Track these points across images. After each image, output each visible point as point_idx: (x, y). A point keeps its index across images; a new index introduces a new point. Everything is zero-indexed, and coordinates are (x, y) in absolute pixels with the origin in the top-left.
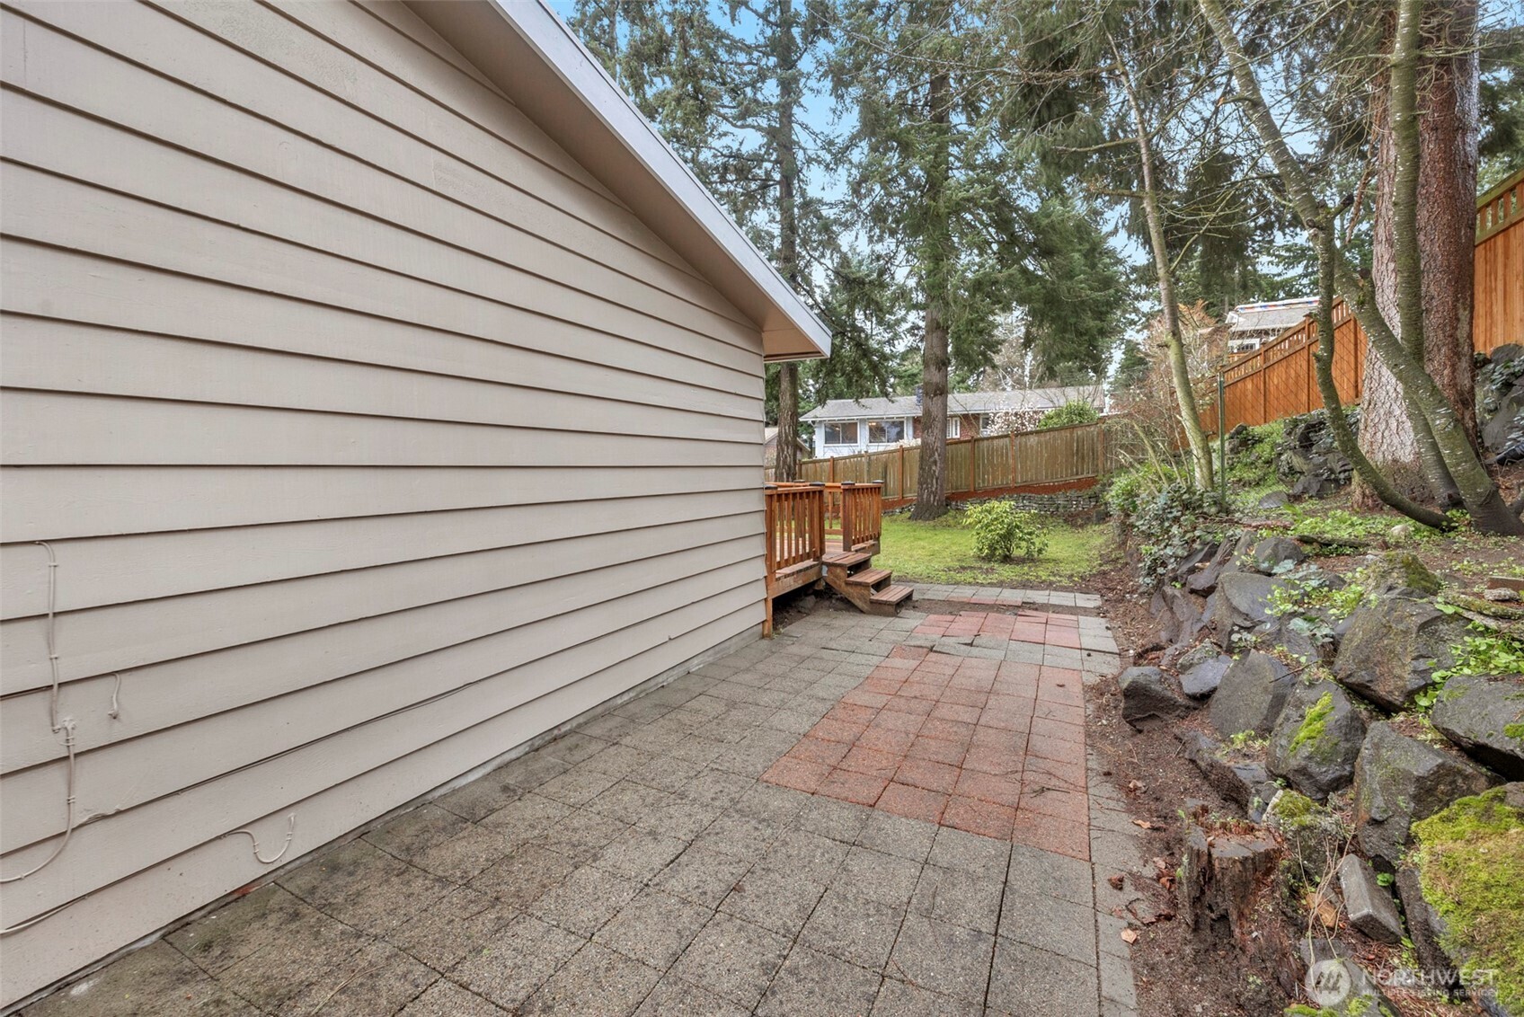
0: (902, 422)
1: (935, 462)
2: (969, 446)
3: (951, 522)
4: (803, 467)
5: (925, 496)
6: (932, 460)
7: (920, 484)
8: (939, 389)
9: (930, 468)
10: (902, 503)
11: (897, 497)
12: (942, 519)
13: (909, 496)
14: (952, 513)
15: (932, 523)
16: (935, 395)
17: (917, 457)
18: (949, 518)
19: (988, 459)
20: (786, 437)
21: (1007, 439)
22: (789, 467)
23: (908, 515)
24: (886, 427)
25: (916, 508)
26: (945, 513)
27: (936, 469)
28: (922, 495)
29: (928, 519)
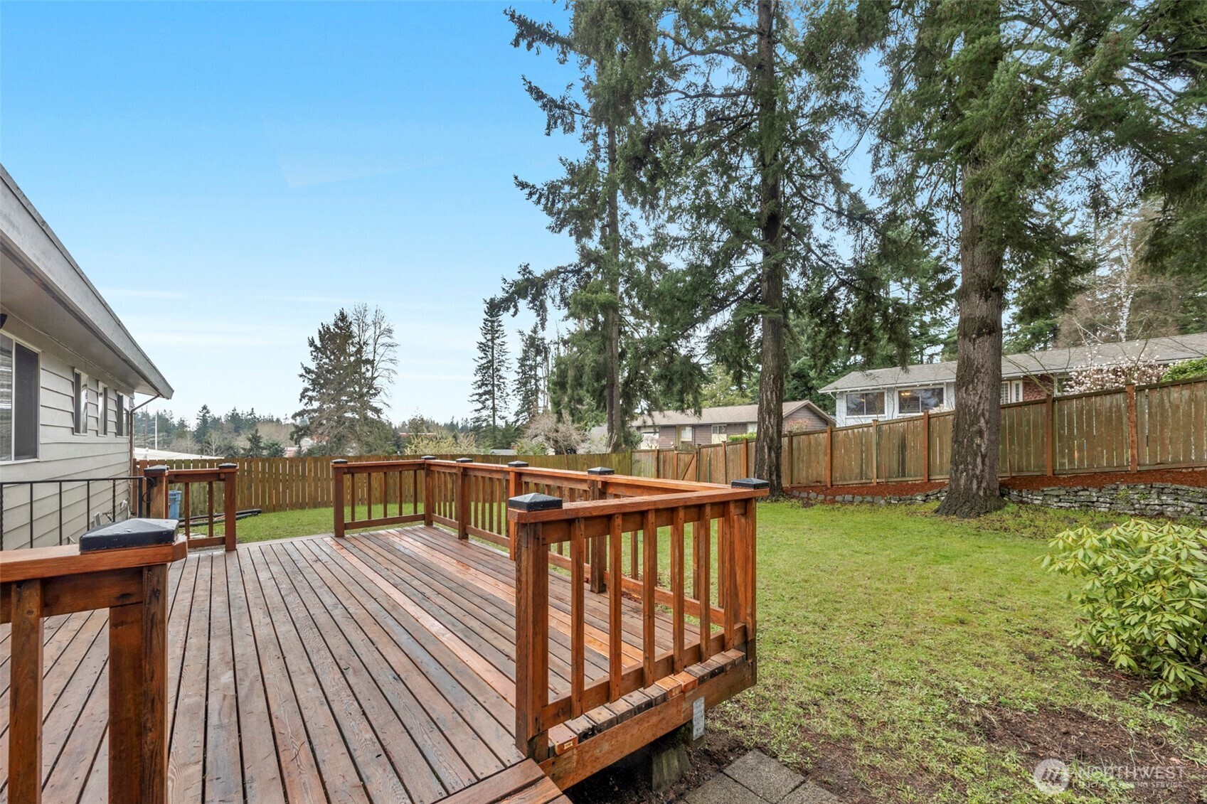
0: (942, 389)
1: (980, 433)
2: (1043, 409)
3: (1010, 523)
4: (795, 440)
5: (962, 481)
6: (975, 428)
7: (955, 463)
8: (987, 326)
9: (971, 441)
10: (927, 488)
11: (919, 479)
12: (994, 516)
13: (938, 478)
14: (1012, 508)
15: (974, 522)
16: (980, 335)
17: (950, 426)
18: (1007, 515)
19: (1080, 428)
20: (768, 404)
21: (1120, 397)
22: (772, 440)
23: (936, 505)
24: (921, 395)
25: (948, 497)
26: (1000, 508)
27: (983, 444)
28: (958, 480)
29: (967, 516)
